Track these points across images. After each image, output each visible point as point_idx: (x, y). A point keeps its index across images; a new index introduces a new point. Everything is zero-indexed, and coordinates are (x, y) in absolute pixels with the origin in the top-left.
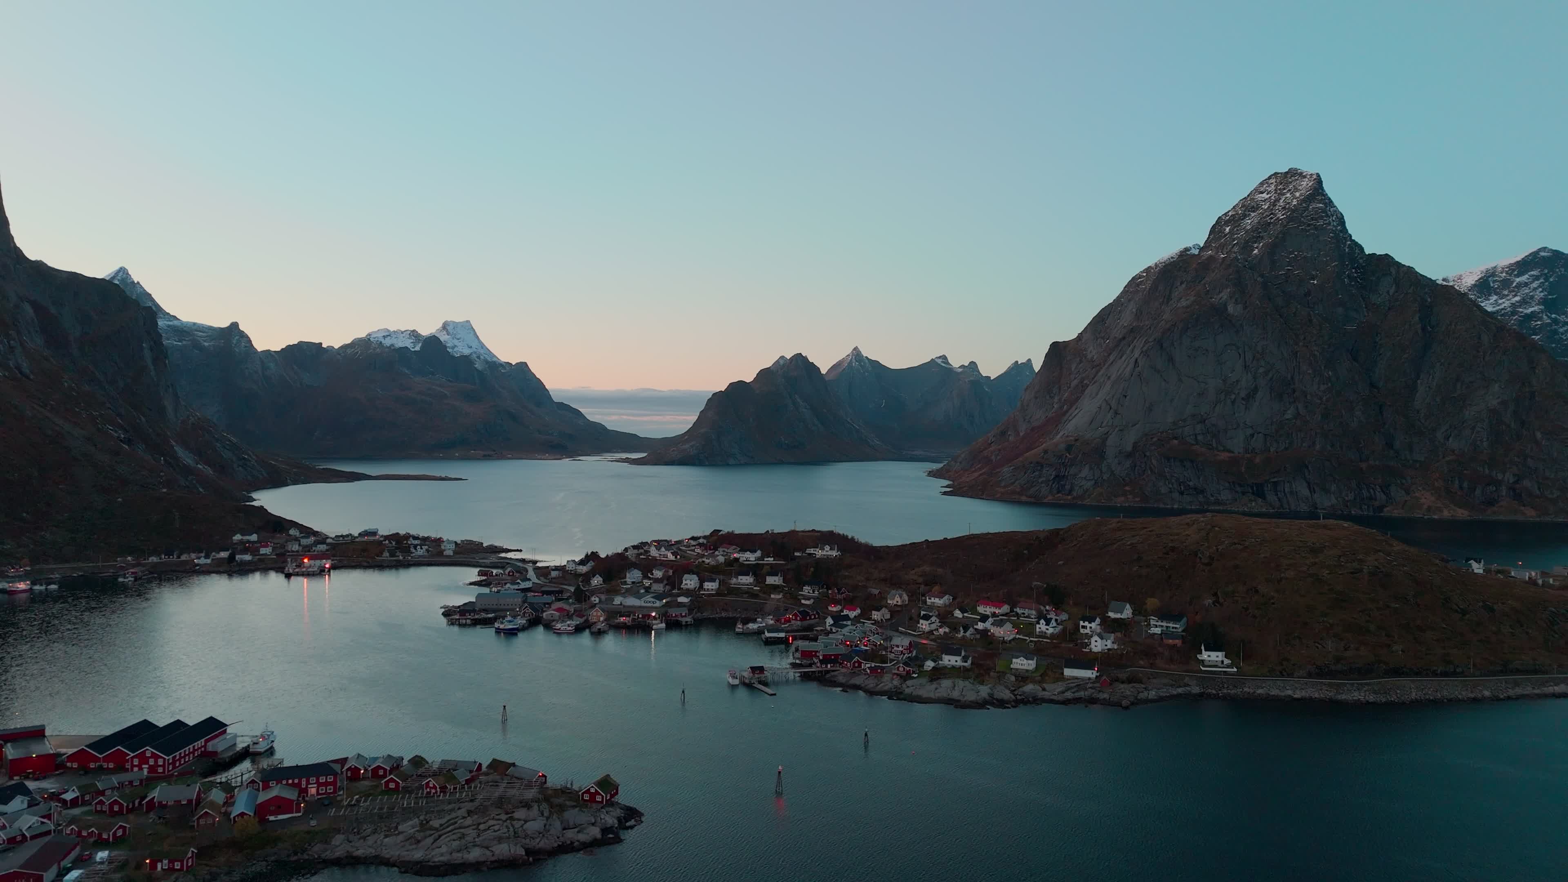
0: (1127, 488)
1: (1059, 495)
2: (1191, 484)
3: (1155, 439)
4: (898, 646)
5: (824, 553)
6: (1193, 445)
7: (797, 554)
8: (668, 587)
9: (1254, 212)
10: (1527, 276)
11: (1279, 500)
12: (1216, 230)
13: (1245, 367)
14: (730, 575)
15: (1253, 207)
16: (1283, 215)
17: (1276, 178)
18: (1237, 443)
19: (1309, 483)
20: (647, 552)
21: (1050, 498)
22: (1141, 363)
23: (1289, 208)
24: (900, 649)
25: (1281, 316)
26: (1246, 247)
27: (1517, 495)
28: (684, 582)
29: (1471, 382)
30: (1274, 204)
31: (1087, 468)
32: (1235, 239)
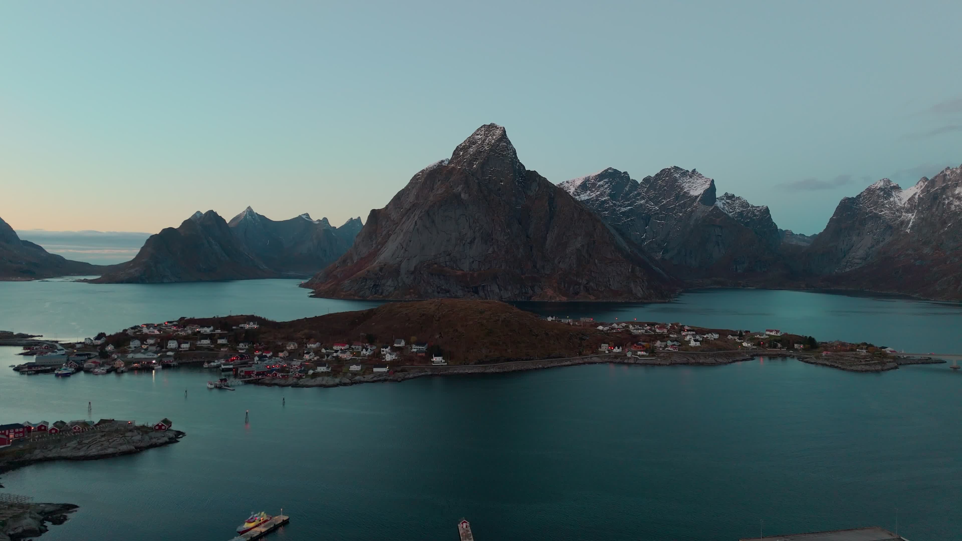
0: (412, 291)
1: (375, 295)
2: (443, 287)
3: (425, 264)
4: (295, 365)
5: (250, 326)
6: (445, 267)
7: (234, 328)
8: (159, 348)
9: (474, 145)
10: (603, 182)
11: (485, 295)
12: (456, 153)
13: (470, 227)
14: (196, 340)
15: (474, 142)
16: (487, 148)
17: (485, 128)
18: (466, 266)
19: (499, 286)
20: (140, 331)
21: (371, 297)
22: (417, 222)
23: (490, 144)
24: (296, 366)
25: (486, 201)
26: (470, 164)
27: (587, 290)
28: (169, 345)
29: (570, 236)
30: (483, 142)
31: (390, 280)
32: (465, 159)
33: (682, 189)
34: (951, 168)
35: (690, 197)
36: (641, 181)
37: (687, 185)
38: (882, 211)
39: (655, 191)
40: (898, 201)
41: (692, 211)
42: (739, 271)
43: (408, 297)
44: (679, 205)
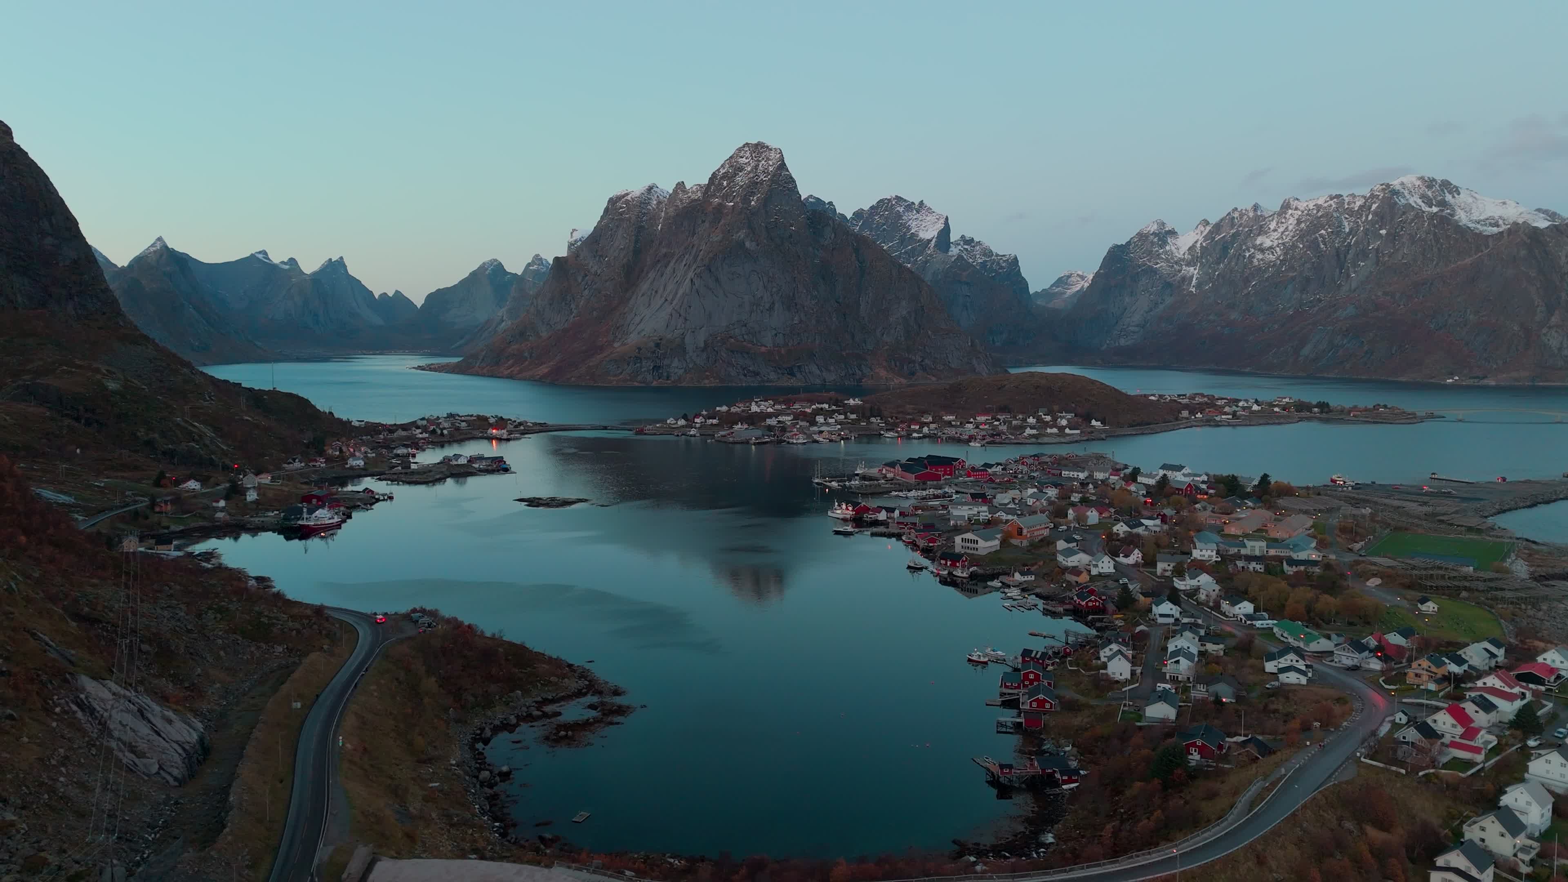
0: (707, 374)
1: (660, 380)
2: (751, 369)
3: (719, 338)
6: (743, 342)
9: (741, 171)
11: (805, 377)
12: (713, 182)
13: (765, 287)
15: (739, 168)
16: (765, 179)
17: (749, 147)
18: (768, 340)
19: (817, 365)
22: (696, 281)
25: (780, 252)
26: (746, 200)
27: (924, 369)
29: (890, 300)
30: (756, 167)
31: (676, 359)
32: (734, 192)
33: (909, 229)
34: (1239, 210)
35: (920, 241)
36: (851, 215)
37: (916, 223)
38: (1157, 263)
39: (871, 231)
40: (1175, 251)
41: (926, 262)
42: (998, 344)
43: (706, 381)
44: (906, 252)
